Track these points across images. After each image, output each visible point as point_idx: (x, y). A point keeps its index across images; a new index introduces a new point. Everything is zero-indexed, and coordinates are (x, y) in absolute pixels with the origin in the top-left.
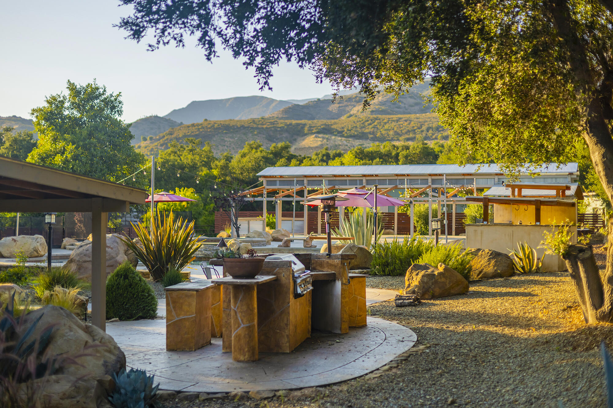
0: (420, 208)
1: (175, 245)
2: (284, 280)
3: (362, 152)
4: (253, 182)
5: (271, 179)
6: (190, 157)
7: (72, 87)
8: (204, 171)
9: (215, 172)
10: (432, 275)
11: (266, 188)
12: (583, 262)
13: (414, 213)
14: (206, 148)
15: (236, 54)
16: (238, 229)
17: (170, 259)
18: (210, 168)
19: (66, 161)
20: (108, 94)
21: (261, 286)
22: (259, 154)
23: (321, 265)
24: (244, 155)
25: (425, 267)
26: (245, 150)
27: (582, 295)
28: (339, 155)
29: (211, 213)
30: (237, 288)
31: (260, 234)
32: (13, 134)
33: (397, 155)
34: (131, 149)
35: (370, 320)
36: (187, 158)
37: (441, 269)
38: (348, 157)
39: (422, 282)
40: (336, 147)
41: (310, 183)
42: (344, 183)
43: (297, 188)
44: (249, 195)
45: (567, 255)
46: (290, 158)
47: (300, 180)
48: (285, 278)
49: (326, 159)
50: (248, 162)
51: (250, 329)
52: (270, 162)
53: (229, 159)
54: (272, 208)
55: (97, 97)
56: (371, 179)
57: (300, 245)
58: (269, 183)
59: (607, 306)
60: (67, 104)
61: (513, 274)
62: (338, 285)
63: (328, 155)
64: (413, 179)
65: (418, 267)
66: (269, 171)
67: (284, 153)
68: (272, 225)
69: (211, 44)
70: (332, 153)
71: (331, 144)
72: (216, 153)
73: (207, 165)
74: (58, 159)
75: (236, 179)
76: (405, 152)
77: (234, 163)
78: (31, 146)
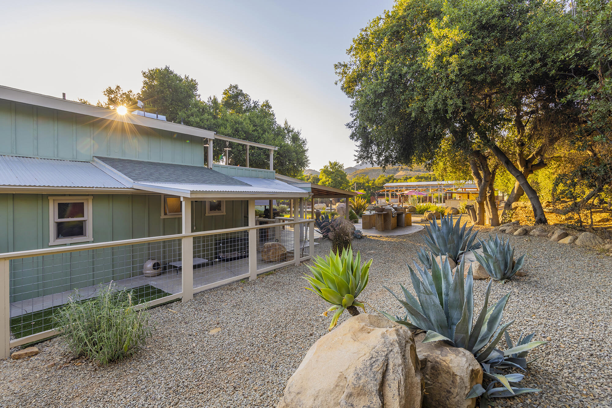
0: (436, 195)
1: (362, 206)
2: (390, 213)
3: (418, 176)
4: (382, 188)
5: (388, 187)
6: (362, 180)
7: (330, 163)
8: (367, 184)
9: (370, 185)
10: (432, 214)
11: (386, 190)
12: (471, 209)
13: (433, 197)
14: (367, 177)
15: (378, 165)
16: (378, 202)
17: (360, 209)
18: (369, 183)
19: (329, 183)
20: (340, 164)
21: (384, 214)
22: (384, 178)
23: (399, 210)
24: (379, 179)
25: (430, 211)
26: (380, 177)
27: (471, 218)
28: (411, 178)
29: (369, 197)
30: (378, 214)
31: (384, 203)
32: (313, 176)
33: (431, 177)
34: (346, 179)
35: (412, 224)
36: (362, 181)
37: (434, 212)
38: (413, 179)
39: (429, 215)
40: (410, 175)
41: (400, 188)
42: (410, 187)
43: (395, 189)
44: (381, 191)
45: (466, 208)
46: (394, 179)
47: (396, 187)
48: (390, 212)
49: (406, 179)
50: (380, 181)
51: (382, 224)
52: (387, 181)
53: (374, 180)
54: (388, 195)
55: (337, 165)
56: (419, 186)
57: (396, 206)
58: (387, 188)
59: (478, 221)
60: (329, 168)
61: (458, 214)
62: (404, 215)
63: (407, 178)
64: (433, 186)
65: (428, 211)
66: (387, 184)
67: (392, 178)
68: (388, 201)
69: (373, 164)
70: (408, 177)
71: (408, 174)
72: (370, 179)
73: (368, 182)
74: (327, 183)
75: (377, 186)
76: (433, 176)
77: (376, 182)
78: (318, 180)
